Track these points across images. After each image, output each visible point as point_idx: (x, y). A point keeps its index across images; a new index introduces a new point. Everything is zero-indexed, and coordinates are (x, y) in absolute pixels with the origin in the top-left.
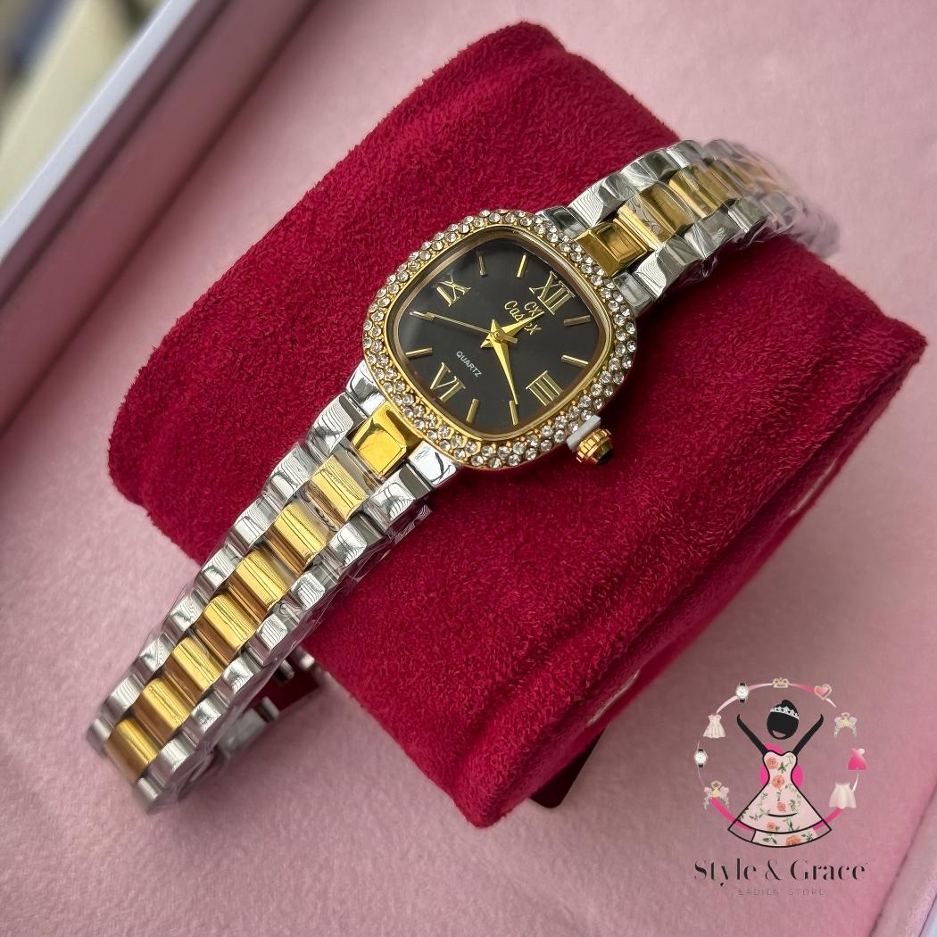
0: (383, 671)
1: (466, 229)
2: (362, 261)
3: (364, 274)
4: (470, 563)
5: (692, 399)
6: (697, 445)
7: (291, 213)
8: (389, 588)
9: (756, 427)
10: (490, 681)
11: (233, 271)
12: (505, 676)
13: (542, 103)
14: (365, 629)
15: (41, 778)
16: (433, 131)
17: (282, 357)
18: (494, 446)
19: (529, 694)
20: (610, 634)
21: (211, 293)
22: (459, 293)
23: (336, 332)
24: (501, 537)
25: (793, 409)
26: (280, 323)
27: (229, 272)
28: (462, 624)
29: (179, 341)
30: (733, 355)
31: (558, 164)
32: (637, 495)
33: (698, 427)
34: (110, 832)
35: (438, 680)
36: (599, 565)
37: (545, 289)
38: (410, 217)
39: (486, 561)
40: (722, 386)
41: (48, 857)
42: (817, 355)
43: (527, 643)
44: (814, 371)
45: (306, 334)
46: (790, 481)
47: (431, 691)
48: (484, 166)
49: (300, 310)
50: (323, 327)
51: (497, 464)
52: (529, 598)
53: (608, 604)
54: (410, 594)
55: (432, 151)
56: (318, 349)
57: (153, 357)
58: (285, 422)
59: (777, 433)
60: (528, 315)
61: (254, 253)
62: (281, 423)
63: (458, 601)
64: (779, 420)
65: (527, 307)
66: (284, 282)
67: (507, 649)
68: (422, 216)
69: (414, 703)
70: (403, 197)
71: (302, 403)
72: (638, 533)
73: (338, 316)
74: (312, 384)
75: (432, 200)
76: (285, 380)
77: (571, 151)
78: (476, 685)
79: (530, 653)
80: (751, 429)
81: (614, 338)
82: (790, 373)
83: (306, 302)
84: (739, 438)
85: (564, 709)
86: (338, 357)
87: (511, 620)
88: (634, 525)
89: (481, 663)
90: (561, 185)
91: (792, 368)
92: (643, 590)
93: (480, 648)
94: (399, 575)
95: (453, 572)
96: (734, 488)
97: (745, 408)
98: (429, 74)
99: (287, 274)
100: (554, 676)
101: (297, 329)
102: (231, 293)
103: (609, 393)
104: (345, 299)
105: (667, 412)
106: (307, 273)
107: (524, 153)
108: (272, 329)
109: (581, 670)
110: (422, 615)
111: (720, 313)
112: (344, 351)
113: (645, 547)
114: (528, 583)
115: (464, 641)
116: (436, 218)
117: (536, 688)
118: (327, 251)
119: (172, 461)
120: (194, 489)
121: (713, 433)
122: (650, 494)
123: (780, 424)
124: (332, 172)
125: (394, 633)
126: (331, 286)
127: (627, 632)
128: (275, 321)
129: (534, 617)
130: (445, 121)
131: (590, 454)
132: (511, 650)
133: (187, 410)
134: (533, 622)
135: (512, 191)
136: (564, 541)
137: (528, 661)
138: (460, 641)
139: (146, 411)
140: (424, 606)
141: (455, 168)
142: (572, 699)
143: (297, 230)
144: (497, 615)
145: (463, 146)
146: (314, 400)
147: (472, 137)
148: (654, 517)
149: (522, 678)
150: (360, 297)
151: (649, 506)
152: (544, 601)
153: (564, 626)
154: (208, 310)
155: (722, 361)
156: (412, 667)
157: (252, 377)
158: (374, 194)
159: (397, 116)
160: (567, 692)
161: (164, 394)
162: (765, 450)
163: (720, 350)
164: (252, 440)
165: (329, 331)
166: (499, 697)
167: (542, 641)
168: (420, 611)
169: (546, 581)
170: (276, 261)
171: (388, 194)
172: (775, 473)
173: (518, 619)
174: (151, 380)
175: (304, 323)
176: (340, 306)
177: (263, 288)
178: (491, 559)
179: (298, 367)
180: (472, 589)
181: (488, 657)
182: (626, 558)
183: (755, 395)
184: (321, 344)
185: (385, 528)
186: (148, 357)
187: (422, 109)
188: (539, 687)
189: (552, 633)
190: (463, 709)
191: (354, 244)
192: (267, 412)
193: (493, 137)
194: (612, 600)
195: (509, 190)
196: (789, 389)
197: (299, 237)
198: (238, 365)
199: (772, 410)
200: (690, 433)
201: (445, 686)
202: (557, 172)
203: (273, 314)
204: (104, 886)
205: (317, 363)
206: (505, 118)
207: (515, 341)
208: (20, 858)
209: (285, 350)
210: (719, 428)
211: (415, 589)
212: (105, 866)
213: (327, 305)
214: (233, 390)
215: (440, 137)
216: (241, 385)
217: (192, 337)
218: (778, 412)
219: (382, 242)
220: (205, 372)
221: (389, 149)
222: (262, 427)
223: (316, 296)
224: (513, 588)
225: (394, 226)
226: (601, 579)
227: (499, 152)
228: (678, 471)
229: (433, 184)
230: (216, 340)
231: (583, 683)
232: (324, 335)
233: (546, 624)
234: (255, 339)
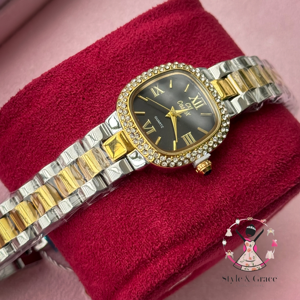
0: (91, 246)
1: (168, 68)
2: (118, 72)
3: (117, 78)
4: (142, 205)
5: (244, 158)
6: (243, 177)
7: (90, 47)
8: (104, 210)
9: (267, 175)
10: (140, 257)
11: (61, 65)
12: (147, 256)
13: (199, 28)
14: (88, 226)
16: (155, 28)
17: (77, 104)
18: (166, 157)
19: (156, 266)
20: (195, 247)
21: (50, 72)
22: (160, 93)
23: (102, 99)
24: (157, 197)
25: (282, 172)
26: (79, 90)
27: (59, 65)
28: (133, 231)
29: (32, 89)
30: (262, 144)
31: (204, 53)
32: (216, 192)
33: (245, 170)
35: (117, 254)
36: (196, 217)
37: (195, 99)
38: (140, 59)
39: (149, 206)
40: (257, 155)
42: (294, 152)
43: (160, 244)
44: (293, 158)
45: (89, 96)
46: (276, 201)
47: (112, 258)
48: (174, 46)
49: (89, 86)
50: (97, 95)
51: (165, 165)
52: (165, 225)
53: (196, 234)
54: (113, 214)
55: (154, 35)
56: (93, 104)
57: (18, 93)
58: (73, 131)
59: (275, 179)
60: (186, 108)
61: (71, 60)
62: (71, 132)
63: (133, 221)
64: (276, 174)
65: (187, 105)
66: (83, 73)
67: (151, 245)
68: (146, 60)
69: (102, 263)
70: (139, 51)
71: (82, 125)
72: (214, 207)
73: (104, 92)
74: (88, 118)
75: (151, 55)
76: (77, 114)
77: (209, 49)
78: (134, 258)
79: (161, 248)
80: (265, 175)
81: (221, 124)
82: (284, 156)
83: (92, 84)
84: (260, 178)
85: (170, 275)
86: (101, 109)
87: (155, 233)
88: (213, 203)
89: (138, 249)
90: (203, 61)
91: (284, 155)
92: (211, 231)
93: (139, 242)
94: (109, 205)
95: (134, 208)
96: (255, 198)
97: (265, 166)
98: (155, 6)
99: (85, 71)
100: (168, 260)
101: (86, 94)
102: (59, 73)
103: (215, 146)
104: (108, 86)
105: (233, 161)
106: (94, 72)
107: (191, 45)
108: (75, 92)
109: (180, 259)
110: (116, 224)
111: (259, 126)
112: (104, 107)
113: (216, 214)
114: (165, 219)
115: (132, 238)
116: (151, 62)
117: (159, 264)
118: (104, 65)
119: (17, 139)
120: (23, 153)
121: (250, 173)
122: (221, 192)
123: (277, 176)
124: (109, 35)
125: (101, 230)
126: (103, 80)
127: (202, 247)
128: (77, 88)
129: (166, 233)
130: (160, 25)
131: (202, 170)
132: (153, 245)
133: (30, 118)
134: (164, 235)
135: (184, 59)
136: (183, 204)
137: (159, 251)
138: (131, 238)
139: (9, 115)
140: (118, 220)
141: (162, 44)
142: (174, 271)
143: (91, 54)
144: (149, 230)
145: (167, 37)
146: (88, 125)
147: (171, 34)
148: (222, 202)
149: (154, 259)
150: (114, 87)
151: (220, 197)
152: (171, 227)
153: (177, 239)
154: (47, 79)
155: (258, 146)
156: (106, 247)
157: (62, 110)
158: (127, 47)
159: (140, 19)
160: (173, 268)
161: (20, 110)
162: (269, 185)
163: (258, 141)
164: (57, 136)
165: (99, 98)
166: (142, 265)
167: (167, 244)
168: (115, 222)
169: (173, 219)
170: (81, 65)
171: (133, 48)
172: (271, 196)
173: (158, 233)
174: (16, 102)
175: (89, 92)
176: (106, 89)
177: (74, 74)
178: (151, 206)
179: (83, 110)
180: (141, 217)
181: (142, 247)
182: (208, 216)
183: (269, 162)
184: (95, 102)
185: (109, 183)
186: (16, 93)
187: (150, 18)
188: (161, 264)
189: (172, 241)
190: (125, 268)
191: (116, 65)
192: (66, 126)
193: (179, 36)
194: (198, 232)
195: (183, 58)
196: (282, 163)
197: (92, 57)
198: (57, 103)
199: (274, 170)
200: (241, 171)
201: (119, 257)
202: (203, 56)
203: (77, 85)
205: (92, 110)
206: (185, 30)
207: (180, 117)
209: (79, 101)
210: (253, 172)
211: (116, 212)
213: (100, 87)
214: (53, 113)
215: (158, 31)
216: (57, 112)
217: (38, 88)
218: (277, 171)
219: (128, 67)
220: (41, 104)
221: (135, 31)
222: (62, 131)
223: (96, 82)
224: (158, 220)
225: (133, 61)
226: (196, 223)
227: (181, 42)
228: (234, 186)
229: (152, 48)
230: (49, 91)
231: (180, 265)
232: (97, 99)
233: (170, 237)
234: (67, 94)
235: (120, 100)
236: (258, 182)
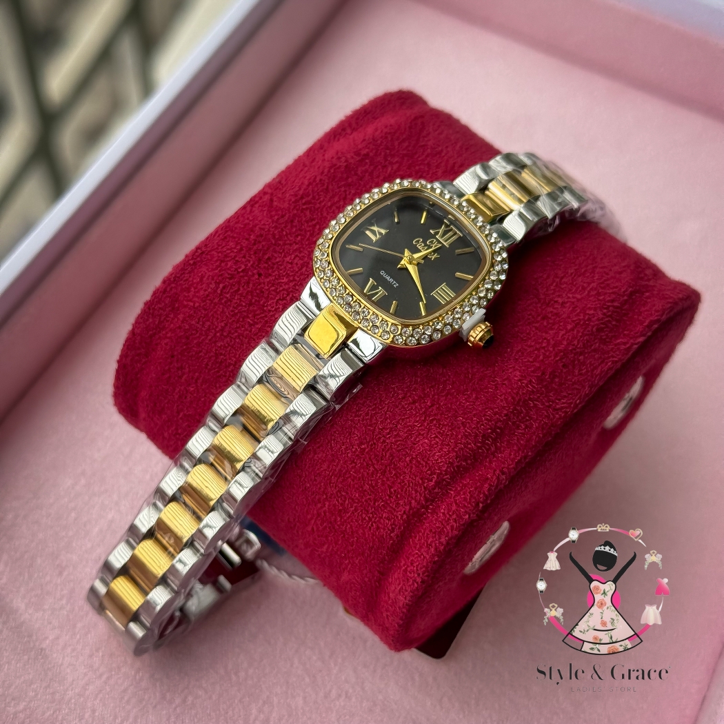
0: (325, 512)
1: (384, 191)
3: (309, 231)
4: (391, 421)
5: (546, 311)
6: (551, 340)
7: (255, 197)
8: (331, 445)
9: (592, 330)
10: (408, 507)
12: (419, 503)
13: (428, 130)
14: (311, 480)
16: (354, 144)
18: (411, 328)
19: (437, 516)
20: (495, 470)
21: (198, 248)
22: (380, 234)
23: (290, 268)
24: (414, 402)
25: (617, 321)
26: (249, 263)
27: (211, 234)
28: (386, 467)
29: (175, 280)
30: (572, 283)
32: (511, 373)
33: (552, 329)
35: (368, 511)
36: (486, 419)
37: (441, 231)
39: (403, 420)
40: (567, 302)
41: (53, 693)
42: (630, 287)
43: (435, 476)
44: (630, 296)
45: (268, 269)
47: (362, 522)
48: (391, 163)
49: (264, 254)
50: (281, 265)
51: (413, 343)
52: (436, 444)
53: (493, 449)
54: (347, 447)
55: (355, 154)
56: (277, 279)
58: (253, 330)
59: (607, 335)
60: (430, 247)
62: (251, 331)
63: (383, 450)
64: (607, 327)
65: (429, 242)
66: (252, 236)
67: (420, 482)
69: (348, 534)
70: (335, 182)
72: (513, 398)
73: (291, 257)
74: (273, 303)
76: (253, 301)
78: (397, 512)
79: (438, 484)
81: (493, 258)
83: (268, 249)
84: (581, 337)
85: (463, 525)
86: (292, 284)
87: (423, 460)
88: (510, 392)
89: (401, 495)
91: (613, 293)
92: (518, 440)
93: (400, 483)
94: (338, 434)
95: (379, 429)
96: (579, 371)
97: (584, 316)
99: (254, 232)
100: (455, 501)
101: (262, 267)
102: (213, 247)
103: (490, 296)
104: (296, 247)
105: (529, 319)
106: (269, 230)
107: (419, 157)
108: (243, 267)
109: (475, 495)
110: (356, 463)
111: (561, 258)
112: (296, 280)
113: (519, 408)
114: (435, 434)
115: (388, 480)
117: (442, 511)
118: (283, 216)
119: (167, 368)
120: (182, 388)
121: (562, 333)
122: (520, 372)
123: (609, 330)
125: (334, 479)
126: (286, 238)
127: (508, 468)
128: (246, 261)
129: (440, 457)
130: (362, 138)
131: (478, 339)
132: (423, 483)
133: (180, 327)
134: (440, 461)
136: (460, 405)
137: (436, 491)
138: (385, 479)
139: (148, 332)
140: (357, 455)
141: (371, 165)
142: (469, 516)
143: (260, 206)
144: (413, 458)
145: (376, 152)
147: (382, 147)
148: (524, 387)
149: (431, 505)
150: (306, 245)
151: (520, 380)
152: (447, 445)
153: (461, 464)
154: (196, 259)
155: (565, 287)
156: (348, 505)
157: (229, 300)
158: (314, 180)
160: (466, 512)
161: (162, 319)
162: (599, 346)
163: (563, 280)
164: (229, 345)
165: (285, 268)
166: (414, 520)
167: (446, 475)
168: (354, 460)
169: (448, 432)
170: (245, 225)
171: (324, 180)
172: (607, 363)
173: (428, 460)
174: (153, 309)
175: (267, 263)
176: (293, 251)
177: (237, 241)
178: (407, 418)
179: (263, 292)
180: (393, 440)
182: (506, 415)
183: (590, 309)
185: (329, 397)
187: (345, 133)
189: (454, 469)
190: (387, 532)
191: (302, 212)
192: (240, 324)
193: (397, 147)
194: (496, 446)
196: (613, 306)
197: (262, 210)
198: (219, 292)
199: (602, 320)
200: (547, 333)
201: (373, 517)
203: (244, 257)
204: (97, 714)
205: (277, 289)
206: (404, 136)
207: (422, 263)
208: (31, 694)
209: (253, 281)
210: (566, 329)
211: (351, 443)
213: (284, 250)
214: (215, 310)
215: (360, 147)
216: (221, 306)
217: (184, 277)
218: (607, 321)
220: (194, 299)
221: (324, 155)
222: (236, 334)
223: (275, 245)
224: (424, 438)
226: (489, 429)
227: (401, 156)
228: (539, 357)
229: (356, 174)
230: (202, 277)
231: (477, 505)
232: (281, 270)
233: (449, 462)
234: (231, 274)
235: (316, 257)
236: (578, 344)
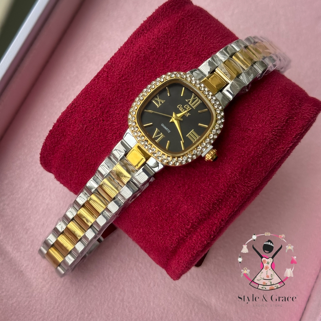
0: (141, 232)
1: (162, 80)
2: (126, 90)
3: (126, 95)
4: (169, 196)
5: (244, 135)
6: (246, 151)
7: (99, 73)
8: (142, 205)
9: (267, 144)
10: (178, 236)
11: (80, 95)
12: (183, 235)
13: (186, 28)
14: (133, 218)
15: (23, 265)
16: (148, 41)
17: (99, 126)
18: (176, 158)
19: (192, 241)
20: (219, 219)
21: (73, 103)
22: (161, 103)
23: (118, 117)
24: (180, 187)
25: (279, 136)
26: (98, 114)
28: (167, 217)
29: (63, 121)
30: (258, 118)
31: (193, 51)
32: (226, 170)
33: (247, 145)
34: (48, 283)
35: (160, 236)
36: (214, 196)
37: (191, 100)
38: (142, 73)
39: (175, 196)
40: (255, 129)
41: (28, 293)
42: (287, 116)
43: (190, 223)
44: (286, 122)
45: (107, 117)
46: (279, 161)
47: (158, 239)
48: (167, 53)
49: (105, 109)
50: (113, 115)
51: (178, 164)
52: (190, 208)
53: (218, 209)
54: (149, 207)
55: (148, 49)
56: (112, 123)
57: (54, 126)
58: (102, 149)
59: (274, 145)
60: (186, 110)
61: (87, 88)
62: (101, 149)
63: (166, 210)
64: (274, 141)
65: (185, 107)
66: (99, 99)
67: (184, 226)
68: (146, 73)
69: (152, 243)
70: (139, 66)
71: (108, 142)
72: (227, 184)
73: (118, 111)
74: (111, 135)
75: (149, 67)
76: (101, 134)
77: (197, 46)
78: (173, 238)
79: (192, 227)
80: (265, 145)
81: (217, 117)
82: (278, 124)
83: (107, 106)
84: (261, 148)
85: (204, 245)
86: (119, 126)
87: (185, 216)
88: (226, 181)
89: (175, 231)
90: (194, 59)
91: (278, 122)
92: (230, 203)
93: (174, 225)
94: (145, 201)
95: (163, 200)
96: (260, 166)
97: (263, 137)
98: (145, 19)
99: (99, 96)
100: (200, 234)
101: (105, 116)
102: (80, 103)
103: (215, 137)
104: (120, 104)
105: (236, 140)
106: (107, 96)
107: (181, 47)
108: (95, 116)
109: (209, 232)
110: (153, 215)
111: (252, 103)
112: (121, 123)
113: (230, 189)
114: (190, 203)
115: (168, 223)
116: (151, 73)
117: (194, 239)
118: (113, 87)
119: (63, 162)
120: (71, 171)
121: (252, 147)
122: (231, 170)
123: (275, 142)
124: (113, 57)
125: (144, 220)
126: (115, 100)
127: (225, 218)
128: (96, 113)
129: (193, 215)
130: (152, 37)
131: (210, 158)
132: (185, 226)
133: (67, 145)
135: (177, 62)
136: (202, 188)
137: (191, 229)
139: (52, 145)
140: (154, 211)
141: (157, 54)
142: (207, 242)
143: (102, 79)
144: (180, 214)
145: (159, 46)
146: (112, 141)
147: (162, 43)
148: (233, 178)
149: (189, 235)
150: (126, 103)
151: (230, 174)
152: (196, 209)
153: (203, 217)
154: (72, 110)
155: (254, 121)
156: (151, 231)
157: (90, 133)
158: (128, 66)
159: (135, 35)
160: (205, 240)
161: (58, 139)
162: (270, 151)
163: (253, 117)
164: (91, 155)
165: (116, 116)
166: (181, 241)
167: (196, 223)
169: (196, 202)
170: (95, 91)
171: (133, 65)
172: (274, 159)
173: (187, 215)
174: (54, 134)
175: (107, 114)
176: (119, 107)
177: (91, 101)
178: (177, 195)
179: (105, 130)
180: (171, 205)
181: (177, 228)
182: (224, 193)
183: (266, 132)
184: (113, 121)
185: (139, 186)
186: (52, 127)
187: (143, 32)
188: (195, 238)
189: (199, 220)
190: (169, 246)
191: (123, 84)
192: (95, 146)
193: (170, 42)
194: (219, 207)
195: (176, 62)
196: (278, 129)
197: (103, 82)
198: (84, 129)
199: (272, 138)
200: (244, 147)
201: (163, 238)
202: (193, 54)
203: (95, 111)
204: (48, 302)
205: (112, 128)
206: (174, 35)
207: (182, 120)
208: (18, 294)
209: (100, 124)
210: (254, 145)
211: (151, 206)
212: (48, 295)
213: (114, 107)
214: (83, 138)
215: (151, 43)
216: (86, 136)
217: (67, 119)
218: (274, 138)
219: (133, 83)
220: (73, 132)
221: (133, 48)
222: (94, 151)
223: (110, 104)
224: (185, 205)
225: (136, 77)
226: (215, 200)
227: (172, 48)
228: (240, 161)
229: (149, 61)
230: (76, 120)
231: (211, 236)
232: (114, 118)
233: (197, 217)
234: (90, 120)
235: (130, 119)
236: (260, 152)
